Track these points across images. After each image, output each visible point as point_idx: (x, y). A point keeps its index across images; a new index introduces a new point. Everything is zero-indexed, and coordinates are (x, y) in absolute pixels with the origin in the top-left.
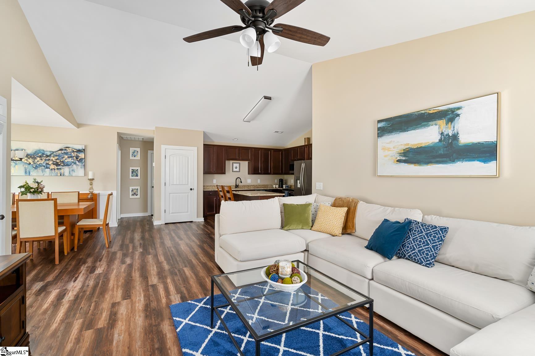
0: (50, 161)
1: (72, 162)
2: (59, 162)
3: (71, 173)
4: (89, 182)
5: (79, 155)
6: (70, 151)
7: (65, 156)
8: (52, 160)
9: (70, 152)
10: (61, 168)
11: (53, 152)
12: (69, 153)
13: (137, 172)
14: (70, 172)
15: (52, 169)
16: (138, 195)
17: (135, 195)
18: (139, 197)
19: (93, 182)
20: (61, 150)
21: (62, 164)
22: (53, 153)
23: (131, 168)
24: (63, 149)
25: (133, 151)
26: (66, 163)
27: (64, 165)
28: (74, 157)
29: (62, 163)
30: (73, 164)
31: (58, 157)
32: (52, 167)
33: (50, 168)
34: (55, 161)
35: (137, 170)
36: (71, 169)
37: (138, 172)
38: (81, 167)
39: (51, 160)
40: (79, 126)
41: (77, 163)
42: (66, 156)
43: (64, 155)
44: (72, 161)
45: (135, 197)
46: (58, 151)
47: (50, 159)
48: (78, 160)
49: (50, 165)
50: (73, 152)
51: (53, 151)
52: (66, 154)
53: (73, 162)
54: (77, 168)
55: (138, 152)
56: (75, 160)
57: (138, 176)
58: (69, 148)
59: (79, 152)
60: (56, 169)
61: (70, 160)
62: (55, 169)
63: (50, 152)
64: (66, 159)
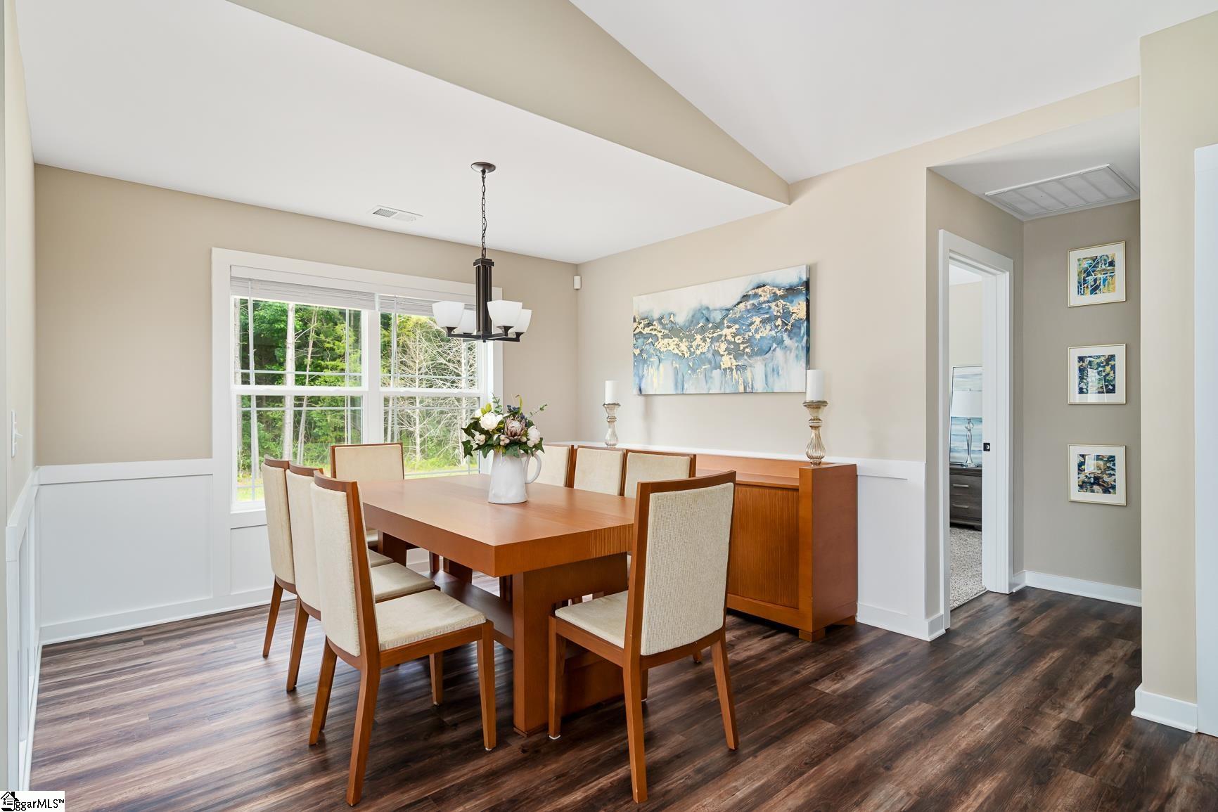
0: (722, 341)
1: (773, 337)
2: (740, 341)
3: (770, 380)
4: (807, 414)
5: (791, 309)
6: (766, 299)
7: (754, 319)
8: (726, 340)
9: (768, 302)
10: (746, 363)
11: (727, 310)
12: (764, 306)
13: (1108, 368)
14: (766, 376)
15: (725, 370)
16: (1114, 487)
17: (1096, 487)
18: (1123, 502)
19: (823, 414)
20: (745, 297)
21: (748, 350)
22: (727, 315)
23: (1074, 353)
24: (750, 293)
25: (1085, 265)
26: (757, 345)
27: (754, 354)
28: (777, 317)
29: (747, 347)
30: (775, 345)
31: (737, 326)
32: (727, 361)
33: (723, 367)
34: (733, 340)
35: (1112, 357)
36: (771, 365)
37: (1113, 368)
38: (797, 356)
39: (723, 338)
40: (790, 191)
41: (787, 341)
42: (757, 320)
43: (752, 316)
44: (773, 333)
45: (1098, 497)
46: (738, 304)
47: (721, 336)
48: (789, 328)
49: (723, 355)
50: (776, 298)
51: (729, 306)
52: (757, 309)
53: (774, 339)
54: (786, 361)
55: (1112, 264)
56: (780, 328)
57: (1113, 391)
58: (764, 286)
59: (790, 298)
60: (734, 367)
61: (766, 332)
62: (731, 369)
63: (721, 310)
64: (756, 331)
